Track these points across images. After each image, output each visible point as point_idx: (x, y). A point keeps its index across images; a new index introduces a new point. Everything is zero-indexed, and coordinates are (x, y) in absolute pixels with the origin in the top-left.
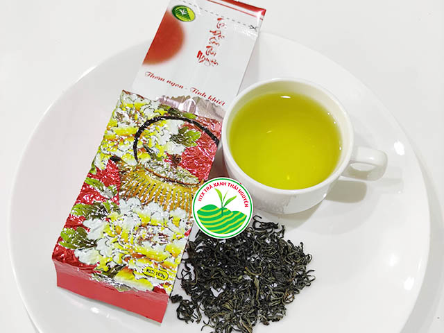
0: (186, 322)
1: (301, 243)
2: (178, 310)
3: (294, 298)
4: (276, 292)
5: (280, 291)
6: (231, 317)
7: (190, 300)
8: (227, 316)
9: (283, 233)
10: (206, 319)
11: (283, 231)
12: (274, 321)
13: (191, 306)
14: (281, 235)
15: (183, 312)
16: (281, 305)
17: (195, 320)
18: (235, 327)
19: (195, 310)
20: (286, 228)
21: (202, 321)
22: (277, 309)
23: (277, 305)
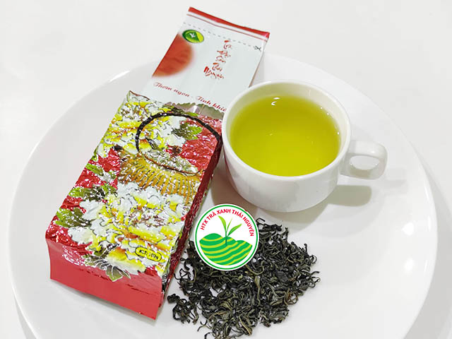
0: (183, 321)
1: (305, 245)
2: (174, 310)
3: (297, 299)
4: (278, 292)
5: (282, 290)
6: (230, 318)
7: (188, 300)
8: (226, 316)
9: (287, 235)
10: (204, 320)
11: (286, 233)
12: (275, 322)
13: (188, 307)
14: (284, 238)
15: (179, 311)
16: (284, 305)
17: (192, 321)
18: (234, 328)
19: (192, 311)
20: (290, 230)
21: (199, 321)
22: (279, 311)
23: (279, 306)
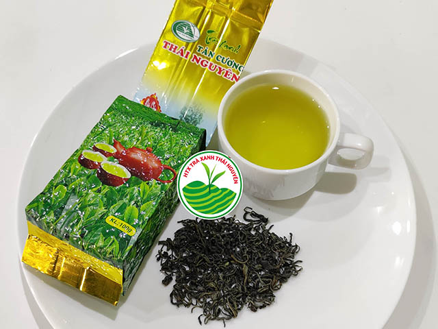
2: (171, 295)
3: (281, 285)
4: (264, 279)
5: (267, 278)
12: (261, 308)
16: (270, 291)
22: (266, 297)
23: (265, 292)
